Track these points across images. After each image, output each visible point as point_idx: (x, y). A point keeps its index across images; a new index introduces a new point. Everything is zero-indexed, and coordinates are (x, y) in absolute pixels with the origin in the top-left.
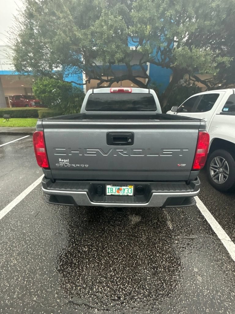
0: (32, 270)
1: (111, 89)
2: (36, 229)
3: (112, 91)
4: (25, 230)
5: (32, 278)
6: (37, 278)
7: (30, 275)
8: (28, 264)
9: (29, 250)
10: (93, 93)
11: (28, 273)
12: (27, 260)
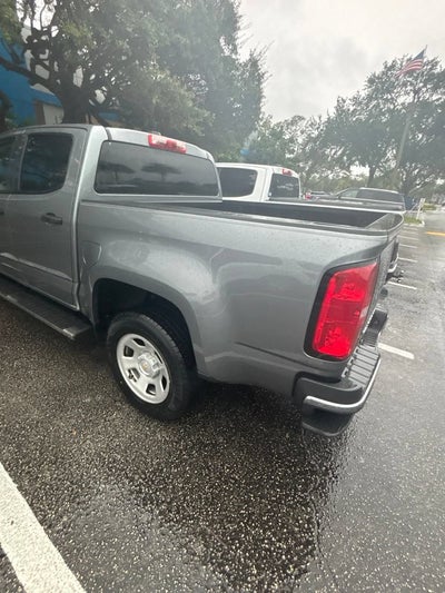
0: (402, 572)
1: (150, 137)
2: (280, 548)
3: (153, 142)
4: (269, 585)
5: (421, 574)
6: (420, 563)
7: (413, 578)
8: (388, 581)
9: (346, 576)
10: (109, 140)
11: (410, 583)
12: (376, 585)
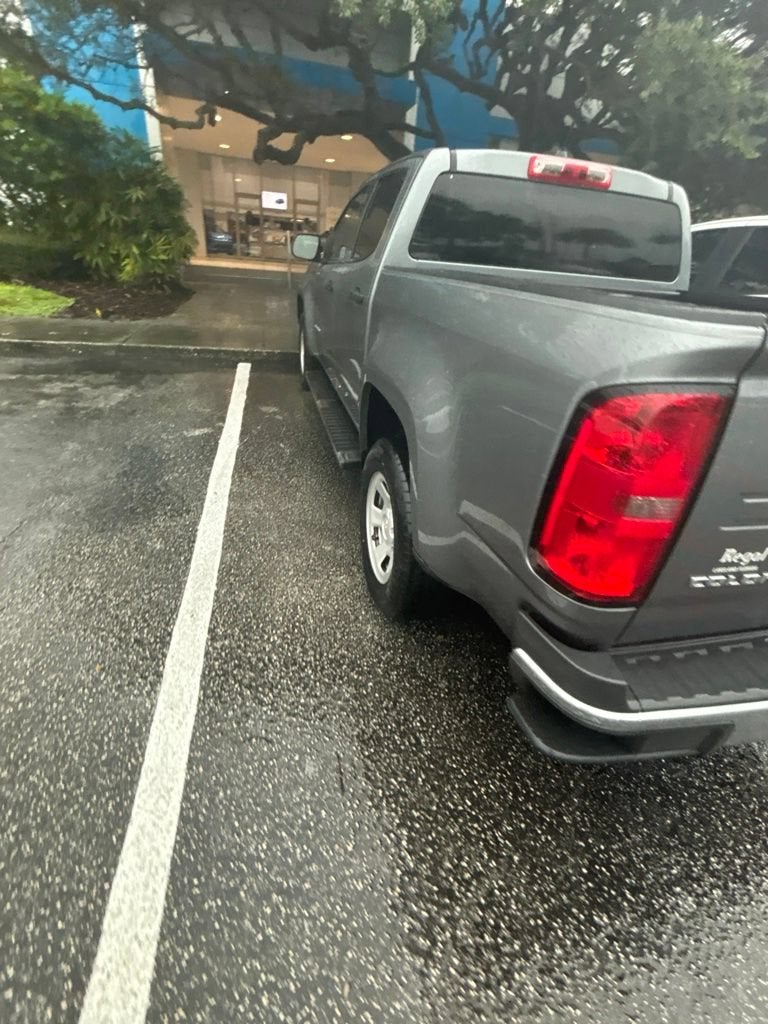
1: (532, 160)
3: (538, 170)
10: (453, 171)
